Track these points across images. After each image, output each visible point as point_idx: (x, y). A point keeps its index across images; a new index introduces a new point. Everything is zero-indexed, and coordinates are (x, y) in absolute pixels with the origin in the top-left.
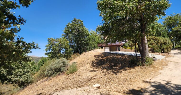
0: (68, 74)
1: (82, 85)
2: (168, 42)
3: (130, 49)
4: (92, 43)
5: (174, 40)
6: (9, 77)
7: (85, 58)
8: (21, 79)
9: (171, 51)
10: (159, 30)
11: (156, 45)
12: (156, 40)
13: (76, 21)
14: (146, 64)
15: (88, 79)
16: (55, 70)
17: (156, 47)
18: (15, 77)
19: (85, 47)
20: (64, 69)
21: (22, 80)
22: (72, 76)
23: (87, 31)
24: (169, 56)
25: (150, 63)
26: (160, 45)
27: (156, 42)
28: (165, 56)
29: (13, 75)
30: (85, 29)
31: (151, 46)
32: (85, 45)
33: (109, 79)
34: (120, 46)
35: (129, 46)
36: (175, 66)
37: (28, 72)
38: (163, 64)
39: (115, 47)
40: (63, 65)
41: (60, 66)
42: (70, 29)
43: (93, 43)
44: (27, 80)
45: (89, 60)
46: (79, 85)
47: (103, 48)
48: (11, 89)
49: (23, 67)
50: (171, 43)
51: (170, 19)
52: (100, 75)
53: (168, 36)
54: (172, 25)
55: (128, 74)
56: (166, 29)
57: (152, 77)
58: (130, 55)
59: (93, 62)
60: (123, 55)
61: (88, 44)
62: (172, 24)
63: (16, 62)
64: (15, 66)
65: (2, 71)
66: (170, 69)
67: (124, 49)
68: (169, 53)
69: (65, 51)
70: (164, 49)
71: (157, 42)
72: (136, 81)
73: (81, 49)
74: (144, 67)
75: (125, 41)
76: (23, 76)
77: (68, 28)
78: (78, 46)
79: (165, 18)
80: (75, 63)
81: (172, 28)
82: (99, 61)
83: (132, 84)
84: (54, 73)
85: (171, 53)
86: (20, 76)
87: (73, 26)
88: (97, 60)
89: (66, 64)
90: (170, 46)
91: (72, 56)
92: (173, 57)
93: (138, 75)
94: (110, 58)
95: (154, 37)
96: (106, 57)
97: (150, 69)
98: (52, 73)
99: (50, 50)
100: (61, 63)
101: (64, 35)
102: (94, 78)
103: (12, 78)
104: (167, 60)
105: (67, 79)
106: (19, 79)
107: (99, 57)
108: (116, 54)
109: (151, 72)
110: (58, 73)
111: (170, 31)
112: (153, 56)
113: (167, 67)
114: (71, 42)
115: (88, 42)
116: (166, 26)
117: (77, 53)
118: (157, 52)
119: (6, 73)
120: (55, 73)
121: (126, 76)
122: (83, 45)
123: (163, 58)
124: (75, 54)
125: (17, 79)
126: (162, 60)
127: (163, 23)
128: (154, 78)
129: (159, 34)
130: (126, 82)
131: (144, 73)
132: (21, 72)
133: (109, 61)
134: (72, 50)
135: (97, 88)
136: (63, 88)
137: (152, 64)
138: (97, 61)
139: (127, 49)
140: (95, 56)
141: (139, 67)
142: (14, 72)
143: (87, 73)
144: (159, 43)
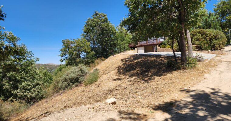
0: (86, 85)
1: (98, 99)
2: (221, 36)
3: (169, 49)
4: (120, 43)
5: (229, 33)
6: (14, 92)
7: (110, 63)
8: (30, 94)
9: (224, 47)
10: (208, 21)
11: (204, 40)
12: (204, 33)
13: (98, 15)
14: (187, 67)
15: (109, 91)
16: (71, 80)
17: (204, 44)
18: (22, 92)
19: (112, 49)
20: (82, 79)
21: (32, 95)
22: (90, 87)
23: (114, 28)
24: (221, 54)
25: (192, 65)
26: (210, 41)
27: (203, 36)
28: (216, 55)
29: (19, 90)
30: (110, 25)
31: (197, 43)
32: (111, 47)
33: (135, 90)
34: (157, 44)
35: (169, 45)
36: (228, 67)
37: (38, 84)
38: (211, 65)
39: (152, 46)
40: (81, 74)
41: (77, 75)
42: (91, 27)
43: (122, 43)
44: (38, 95)
45: (115, 66)
46: (95, 99)
47: (136, 49)
48: (16, 107)
49: (31, 78)
50: (224, 37)
51: (223, 5)
52: (125, 84)
53: (221, 28)
54: (226, 13)
55: (161, 82)
56: (219, 18)
57: (192, 85)
58: (169, 56)
59: (119, 68)
60: (159, 56)
61: (115, 45)
62: (226, 11)
63: (22, 73)
64: (21, 78)
65: (4, 85)
66: (219, 72)
67: (162, 48)
68: (221, 50)
69: (86, 55)
70: (215, 45)
71: (205, 36)
72: (170, 90)
73: (107, 51)
74: (185, 71)
75: (163, 38)
76: (32, 91)
77: (88, 25)
78: (102, 48)
79: (216, 4)
80: (96, 70)
81: (226, 17)
82: (127, 66)
83: (162, 96)
84: (69, 85)
85: (224, 50)
86: (28, 90)
87: (94, 22)
88: (124, 64)
89: (85, 72)
90: (223, 41)
91: (95, 62)
92: (227, 55)
93: (174, 82)
94: (141, 62)
95: (202, 31)
96: (135, 61)
97: (192, 73)
98: (67, 84)
99: (67, 56)
100: (77, 72)
101: (84, 35)
102: (117, 89)
103: (18, 94)
104: (217, 60)
105: (84, 91)
106: (27, 94)
107: (127, 61)
108: (150, 55)
109: (192, 78)
110: (75, 84)
111: (224, 21)
112: (199, 55)
113: (216, 69)
114: (94, 44)
115: (115, 42)
116: (219, 14)
117: (101, 57)
118: (206, 49)
119: (10, 88)
120: (71, 84)
121: (158, 84)
122: (109, 47)
123: (213, 57)
124: (99, 59)
125: (24, 94)
126: (211, 59)
127: (214, 10)
128: (194, 86)
129: (208, 25)
130: (155, 93)
131: (182, 79)
132: (29, 85)
133: (140, 66)
134: (95, 53)
135: (111, 105)
136: (74, 104)
137: (195, 67)
138: (124, 66)
139: (165, 48)
140: (122, 60)
141: (177, 71)
142: (20, 86)
143: (109, 83)
144: (208, 38)
